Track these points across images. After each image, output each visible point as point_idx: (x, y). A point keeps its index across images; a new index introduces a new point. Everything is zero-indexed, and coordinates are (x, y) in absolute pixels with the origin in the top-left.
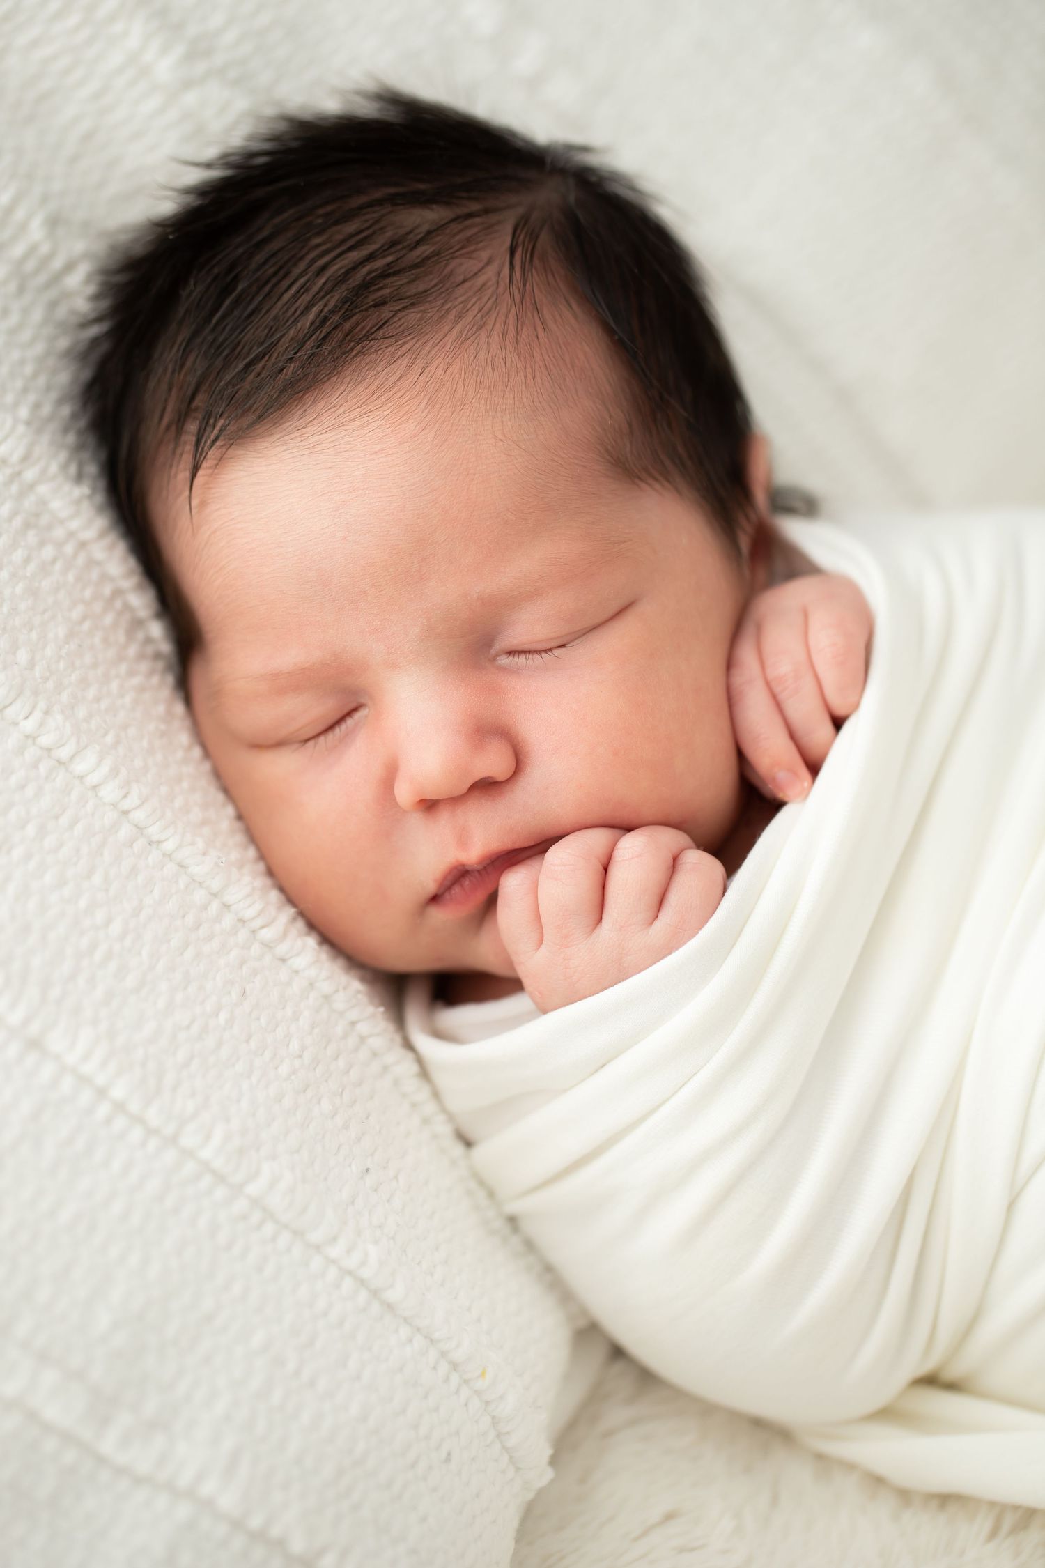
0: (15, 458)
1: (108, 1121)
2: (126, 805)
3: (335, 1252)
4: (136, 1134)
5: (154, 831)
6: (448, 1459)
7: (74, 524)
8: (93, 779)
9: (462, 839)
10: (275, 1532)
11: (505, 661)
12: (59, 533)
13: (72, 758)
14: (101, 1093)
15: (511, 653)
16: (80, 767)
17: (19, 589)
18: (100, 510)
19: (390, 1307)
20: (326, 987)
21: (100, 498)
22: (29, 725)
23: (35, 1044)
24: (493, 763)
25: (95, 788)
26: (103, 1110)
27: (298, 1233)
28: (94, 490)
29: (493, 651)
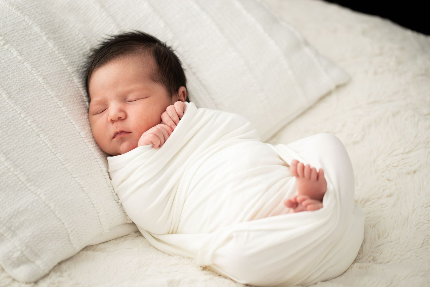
0: (71, 72)
1: (46, 149)
2: (68, 116)
3: (76, 179)
4: (50, 152)
5: (72, 121)
6: (86, 214)
7: (77, 84)
8: (64, 111)
9: (117, 128)
10: (49, 205)
11: (128, 102)
12: (75, 84)
13: (62, 107)
14: (46, 145)
15: (129, 101)
16: (62, 108)
17: (64, 86)
18: (83, 84)
19: (84, 191)
20: (93, 151)
21: (83, 82)
22: (56, 101)
23: (38, 135)
24: (122, 115)
25: (64, 112)
26: (46, 147)
27: (71, 175)
28: (83, 80)
29: (126, 101)
